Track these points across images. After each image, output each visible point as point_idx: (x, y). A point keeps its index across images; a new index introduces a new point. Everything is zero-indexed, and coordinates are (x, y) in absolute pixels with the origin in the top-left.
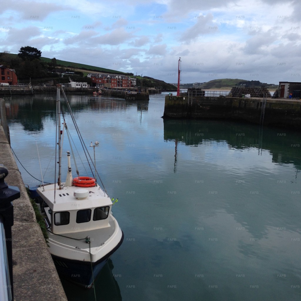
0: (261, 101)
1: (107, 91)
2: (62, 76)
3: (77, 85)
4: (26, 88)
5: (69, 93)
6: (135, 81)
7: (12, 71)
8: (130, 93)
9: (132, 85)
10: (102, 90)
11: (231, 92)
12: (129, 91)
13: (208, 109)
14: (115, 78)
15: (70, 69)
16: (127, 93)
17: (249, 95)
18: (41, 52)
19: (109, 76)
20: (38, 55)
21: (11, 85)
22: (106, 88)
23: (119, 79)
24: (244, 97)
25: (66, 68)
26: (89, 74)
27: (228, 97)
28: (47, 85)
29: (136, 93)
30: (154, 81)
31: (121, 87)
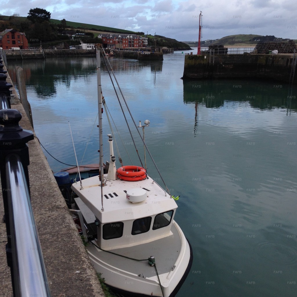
0: (292, 58)
1: (119, 52)
2: (73, 38)
3: (88, 47)
4: (37, 52)
5: (81, 55)
6: (146, 41)
7: (22, 35)
8: (144, 53)
9: (144, 45)
10: (114, 52)
11: (256, 48)
12: (143, 52)
13: (231, 67)
14: (126, 38)
15: (81, 30)
16: (140, 53)
17: (277, 51)
18: (50, 13)
19: (120, 36)
20: (47, 16)
21: (22, 50)
22: (118, 49)
23: (130, 39)
24: (271, 53)
25: (76, 30)
26: (99, 35)
27: (253, 54)
28: (57, 48)
29: (150, 53)
30: (165, 40)
31: (133, 48)
